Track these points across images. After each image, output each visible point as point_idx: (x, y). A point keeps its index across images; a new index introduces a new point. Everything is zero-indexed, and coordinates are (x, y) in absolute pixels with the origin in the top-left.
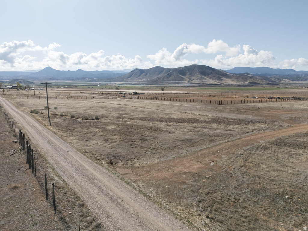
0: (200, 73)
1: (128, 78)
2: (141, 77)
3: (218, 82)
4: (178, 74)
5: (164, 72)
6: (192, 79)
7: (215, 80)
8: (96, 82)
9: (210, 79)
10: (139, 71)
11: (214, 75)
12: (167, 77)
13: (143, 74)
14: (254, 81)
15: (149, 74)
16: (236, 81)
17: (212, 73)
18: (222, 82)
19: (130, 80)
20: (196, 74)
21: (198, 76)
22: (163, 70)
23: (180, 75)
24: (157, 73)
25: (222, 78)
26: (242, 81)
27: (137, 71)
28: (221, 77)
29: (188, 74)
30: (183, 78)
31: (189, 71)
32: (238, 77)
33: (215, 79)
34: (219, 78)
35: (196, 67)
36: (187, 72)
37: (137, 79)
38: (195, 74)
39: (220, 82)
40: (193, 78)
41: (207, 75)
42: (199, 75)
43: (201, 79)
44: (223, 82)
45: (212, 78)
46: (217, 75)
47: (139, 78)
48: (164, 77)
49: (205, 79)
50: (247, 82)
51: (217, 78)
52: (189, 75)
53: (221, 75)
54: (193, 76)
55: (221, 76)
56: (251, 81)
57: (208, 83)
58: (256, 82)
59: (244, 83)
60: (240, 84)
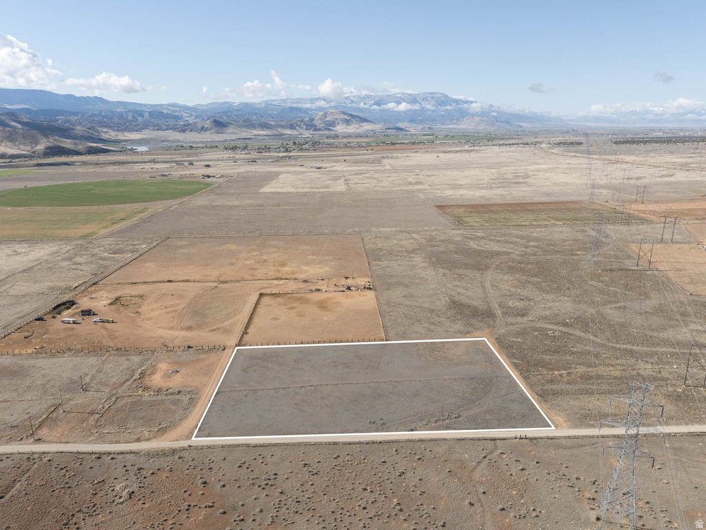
14: (56, 143)
16: (9, 144)
26: (24, 144)
50: (40, 147)
56: (50, 145)
58: (62, 145)
59: (32, 148)
60: (24, 152)
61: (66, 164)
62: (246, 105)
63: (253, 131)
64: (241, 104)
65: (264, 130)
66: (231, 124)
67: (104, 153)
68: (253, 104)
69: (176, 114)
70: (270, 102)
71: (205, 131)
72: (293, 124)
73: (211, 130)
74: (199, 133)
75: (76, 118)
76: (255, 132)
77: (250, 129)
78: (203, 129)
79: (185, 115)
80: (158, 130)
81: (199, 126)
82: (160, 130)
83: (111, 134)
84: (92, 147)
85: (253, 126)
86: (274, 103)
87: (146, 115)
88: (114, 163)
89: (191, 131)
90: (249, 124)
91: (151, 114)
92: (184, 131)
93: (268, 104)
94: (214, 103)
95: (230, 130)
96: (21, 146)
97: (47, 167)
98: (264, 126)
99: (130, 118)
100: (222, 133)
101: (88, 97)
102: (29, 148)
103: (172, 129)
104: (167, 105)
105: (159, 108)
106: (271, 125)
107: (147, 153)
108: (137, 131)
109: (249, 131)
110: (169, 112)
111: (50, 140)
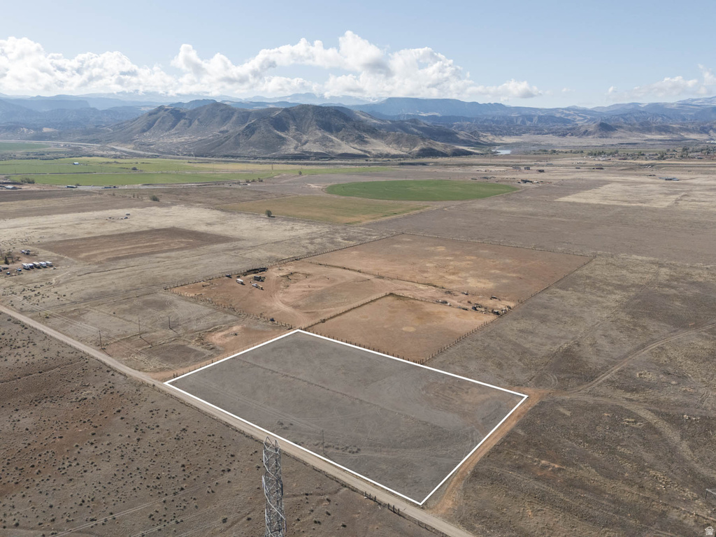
0: (320, 126)
1: (144, 131)
2: (176, 130)
3: (358, 148)
4: (271, 128)
5: (234, 118)
6: (303, 141)
7: (351, 144)
8: (52, 139)
9: (342, 140)
10: (171, 112)
11: (349, 132)
12: (246, 135)
13: (182, 121)
14: (430, 146)
15: (196, 122)
16: (395, 145)
17: (344, 126)
18: (366, 149)
19: (148, 138)
20: (310, 129)
21: (315, 134)
22: (233, 113)
23: (276, 131)
24: (217, 119)
25: (366, 139)
26: (406, 146)
27: (166, 112)
28: (364, 137)
29: (293, 128)
30: (283, 138)
31: (294, 120)
32: (398, 135)
33: (352, 141)
34: (362, 140)
35: (309, 110)
36: (291, 122)
37: (168, 135)
38: (308, 127)
39: (363, 148)
40: (305, 137)
41: (334, 132)
42: (318, 132)
43: (323, 141)
44: (368, 148)
45: (347, 139)
46: (356, 131)
47: (173, 131)
48: (239, 134)
49: (331, 141)
50: (416, 149)
51: (357, 138)
52: (297, 130)
53: (364, 131)
54: (304, 133)
55: (364, 135)
56: (424, 147)
57: (340, 152)
58: (434, 148)
59: (410, 150)
60: (403, 153)
61: (424, 164)
62: (656, 106)
63: (647, 136)
64: (649, 105)
65: (661, 135)
66: (621, 127)
67: (466, 155)
68: (666, 104)
69: (569, 118)
70: (689, 102)
71: (588, 135)
72: (706, 128)
73: (594, 133)
74: (580, 137)
75: (468, 123)
76: (649, 136)
77: (644, 133)
78: (586, 133)
79: (578, 118)
80: (538, 134)
81: (583, 129)
82: (540, 134)
83: (490, 138)
84: (458, 150)
85: (649, 130)
86: (694, 103)
87: (536, 119)
88: (459, 165)
89: (572, 135)
90: (646, 127)
91: (540, 118)
92: (564, 135)
93: (684, 104)
94: (617, 105)
95: (618, 134)
96: (403, 148)
97: (407, 166)
98: (663, 129)
99: (519, 123)
100: (607, 137)
101: (490, 104)
102: (408, 149)
103: (552, 133)
104: (563, 109)
105: (554, 112)
106: (673, 128)
107: (507, 156)
108: (517, 135)
109: (641, 135)
110: (562, 116)
111: (426, 143)
